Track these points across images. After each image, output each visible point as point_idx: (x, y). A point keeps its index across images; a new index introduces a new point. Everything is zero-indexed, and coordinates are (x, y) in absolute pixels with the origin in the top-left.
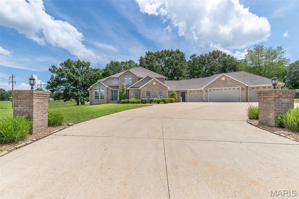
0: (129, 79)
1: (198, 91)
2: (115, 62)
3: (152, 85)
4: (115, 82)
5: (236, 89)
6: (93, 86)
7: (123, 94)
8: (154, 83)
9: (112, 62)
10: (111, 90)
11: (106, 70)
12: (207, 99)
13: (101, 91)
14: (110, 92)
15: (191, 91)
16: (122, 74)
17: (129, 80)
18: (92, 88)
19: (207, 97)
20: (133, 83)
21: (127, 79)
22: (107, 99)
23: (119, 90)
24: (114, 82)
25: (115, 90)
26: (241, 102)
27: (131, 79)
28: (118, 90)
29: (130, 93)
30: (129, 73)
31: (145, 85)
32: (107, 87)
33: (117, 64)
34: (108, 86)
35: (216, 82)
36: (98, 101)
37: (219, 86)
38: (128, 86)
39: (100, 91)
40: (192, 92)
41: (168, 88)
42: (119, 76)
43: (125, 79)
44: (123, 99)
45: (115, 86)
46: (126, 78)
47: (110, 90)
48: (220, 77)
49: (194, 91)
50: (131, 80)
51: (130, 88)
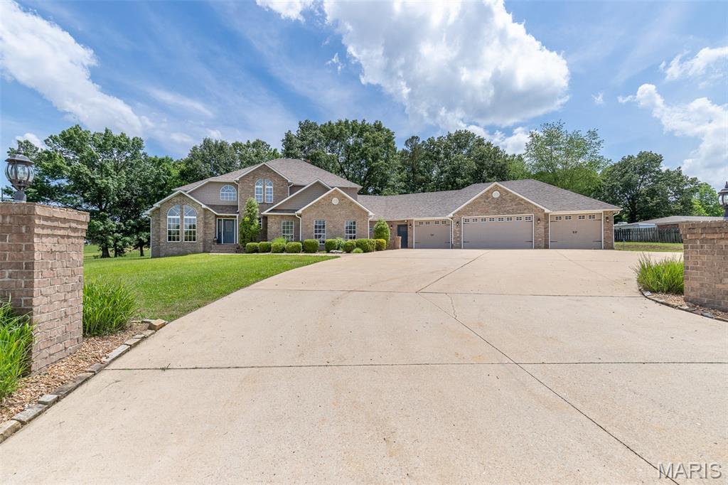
0: (261, 187)
1: (437, 222)
2: (217, 142)
3: (330, 204)
4: (227, 195)
5: (524, 219)
6: (161, 204)
7: (253, 227)
8: (335, 201)
9: (207, 143)
10: (216, 216)
11: (188, 162)
12: (458, 241)
13: (185, 217)
14: (213, 221)
15: (421, 223)
16: (247, 175)
17: (267, 189)
18: (158, 209)
19: (460, 237)
20: (277, 200)
22: (204, 241)
23: (237, 215)
24: (223, 194)
25: (226, 217)
26: (535, 248)
27: (272, 187)
28: (236, 217)
29: (269, 224)
30: (267, 172)
31: (312, 205)
32: (204, 206)
33: (221, 148)
34: (208, 205)
35: (480, 203)
36: (177, 247)
37: (487, 213)
38: (263, 206)
39: (182, 217)
40: (424, 223)
41: (371, 214)
42: (238, 179)
43: (256, 187)
44: (252, 241)
45: (227, 206)
46: (258, 184)
47: (213, 216)
48: (488, 191)
49: (428, 222)
50: (271, 189)
51: (269, 212)
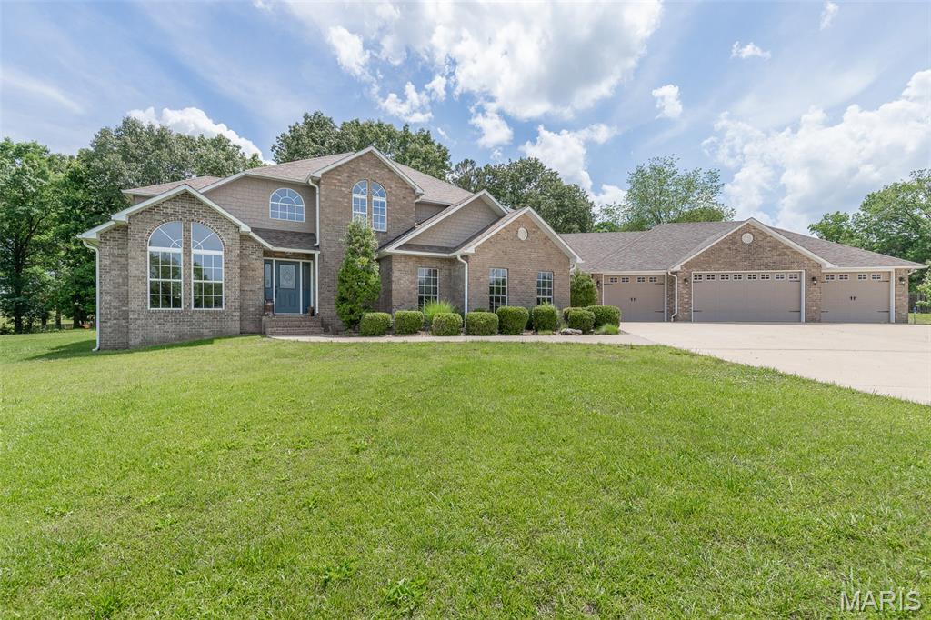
0: (375, 199)
1: (641, 279)
3: (516, 238)
4: (283, 208)
5: (787, 278)
6: (131, 217)
7: (372, 280)
8: (522, 234)
10: (267, 253)
12: (687, 310)
13: (194, 251)
14: (259, 264)
15: (614, 279)
16: (336, 168)
17: (376, 203)
18: (123, 229)
19: (688, 303)
20: (394, 227)
21: (363, 201)
22: (242, 308)
23: (317, 253)
24: (274, 207)
25: (283, 254)
26: (807, 321)
27: (384, 200)
28: (311, 256)
29: (395, 274)
30: (377, 167)
34: (254, 230)
35: (722, 250)
36: (175, 321)
37: (733, 266)
39: (187, 251)
40: (620, 280)
41: (579, 260)
42: (318, 175)
43: (355, 196)
45: (290, 232)
46: (357, 191)
47: (261, 253)
48: (736, 232)
49: (625, 279)
50: (383, 204)
51: (400, 248)
